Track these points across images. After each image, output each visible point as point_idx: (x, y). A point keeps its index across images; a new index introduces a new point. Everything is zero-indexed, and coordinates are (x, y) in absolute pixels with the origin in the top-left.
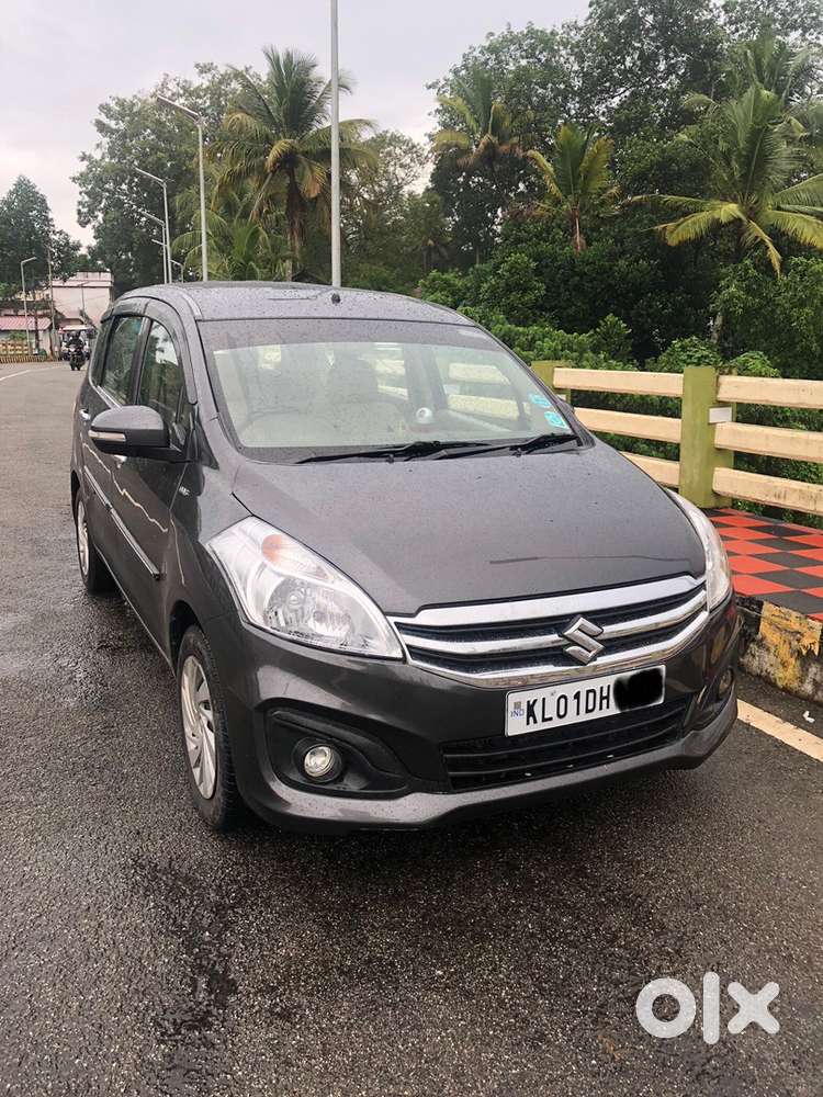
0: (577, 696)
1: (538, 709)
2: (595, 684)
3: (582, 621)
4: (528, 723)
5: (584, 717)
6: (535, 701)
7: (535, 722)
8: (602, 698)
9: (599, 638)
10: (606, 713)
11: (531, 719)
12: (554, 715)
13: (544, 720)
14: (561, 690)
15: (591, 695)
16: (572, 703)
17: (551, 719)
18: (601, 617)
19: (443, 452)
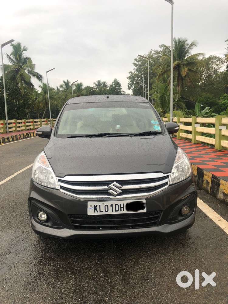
0: (112, 206)
1: (98, 208)
2: (119, 203)
3: (115, 183)
4: (95, 212)
5: (114, 213)
6: (97, 206)
7: (97, 212)
8: (121, 208)
9: (121, 188)
10: (122, 212)
11: (96, 211)
12: (104, 210)
13: (100, 212)
14: (106, 203)
15: (117, 206)
16: (110, 208)
17: (103, 212)
18: (122, 183)
19: (108, 136)
